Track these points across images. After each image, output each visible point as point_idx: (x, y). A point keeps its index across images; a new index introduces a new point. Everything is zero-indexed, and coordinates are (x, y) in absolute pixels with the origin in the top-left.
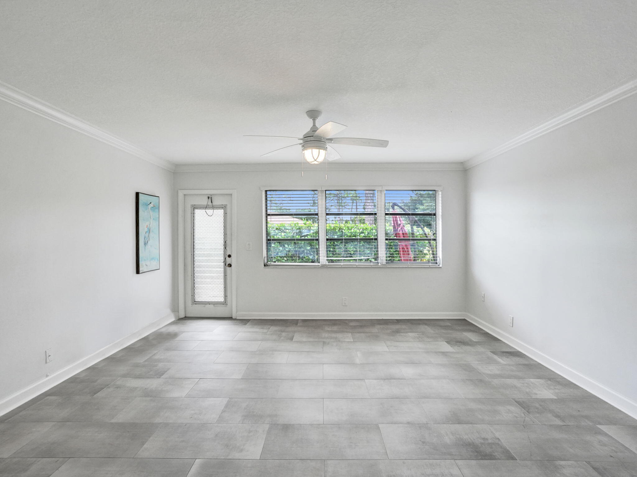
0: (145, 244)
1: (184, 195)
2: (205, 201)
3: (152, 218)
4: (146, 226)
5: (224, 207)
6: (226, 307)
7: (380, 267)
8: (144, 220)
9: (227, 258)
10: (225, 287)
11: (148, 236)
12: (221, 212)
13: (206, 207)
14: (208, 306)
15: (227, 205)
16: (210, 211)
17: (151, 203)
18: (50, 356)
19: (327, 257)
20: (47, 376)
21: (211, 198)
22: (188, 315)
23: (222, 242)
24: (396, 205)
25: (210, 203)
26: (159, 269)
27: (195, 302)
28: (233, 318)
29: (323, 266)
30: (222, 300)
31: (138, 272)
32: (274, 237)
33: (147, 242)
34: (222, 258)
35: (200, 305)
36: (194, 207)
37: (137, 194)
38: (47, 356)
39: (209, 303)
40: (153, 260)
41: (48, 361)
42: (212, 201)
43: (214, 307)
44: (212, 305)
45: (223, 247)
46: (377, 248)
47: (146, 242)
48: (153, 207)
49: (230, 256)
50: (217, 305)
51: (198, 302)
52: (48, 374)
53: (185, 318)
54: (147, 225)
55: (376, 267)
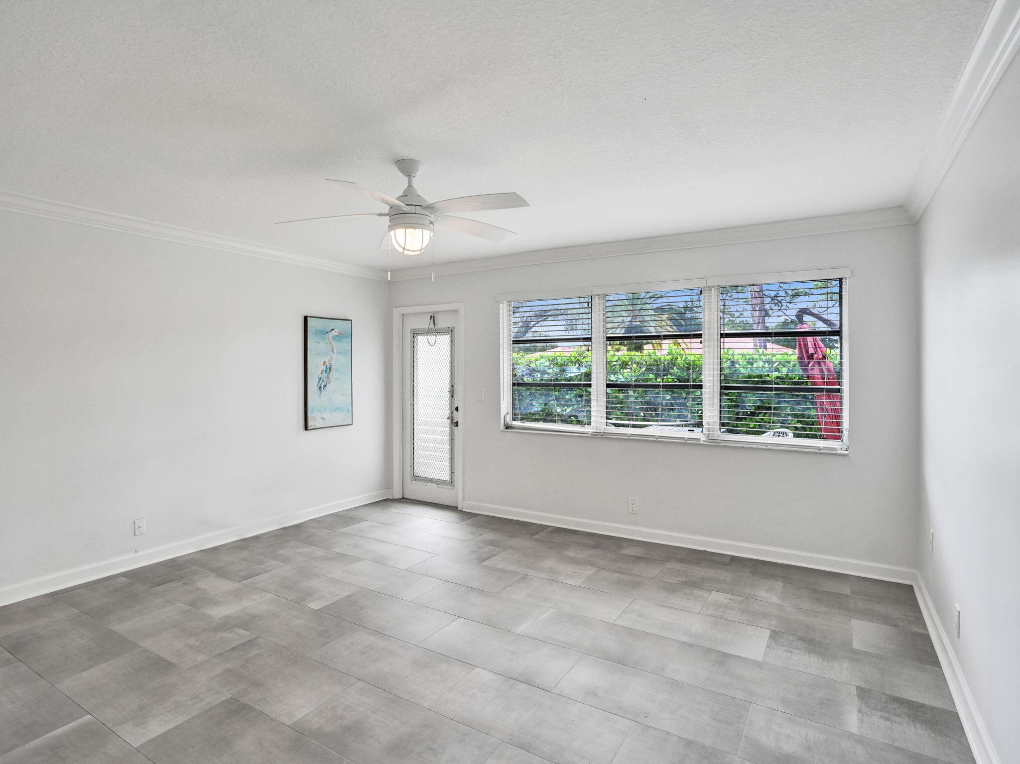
0: (320, 388)
1: (403, 315)
2: (426, 323)
3: (335, 351)
4: (322, 363)
5: (451, 331)
6: (453, 489)
7: (701, 444)
8: (318, 355)
9: (455, 412)
10: (452, 459)
11: (328, 377)
12: (446, 338)
13: (428, 332)
14: (430, 485)
15: (454, 327)
16: (432, 338)
17: (332, 330)
18: (140, 527)
19: (608, 418)
20: (136, 551)
21: (434, 317)
22: (406, 496)
23: (447, 387)
24: (807, 314)
25: (432, 326)
26: (352, 424)
27: (415, 478)
28: (460, 508)
29: (597, 436)
30: (446, 477)
31: (306, 428)
32: (522, 379)
33: (325, 386)
34: (447, 412)
35: (420, 483)
36: (415, 334)
37: (306, 318)
38: (136, 526)
39: (431, 481)
40: (339, 412)
41: (137, 533)
42: (434, 323)
43: (438, 487)
44: (436, 485)
45: (448, 395)
46: (698, 401)
47: (322, 386)
48: (338, 336)
49: (457, 409)
50: (441, 484)
51: (418, 478)
52: (139, 549)
53: (403, 500)
54: (325, 362)
55: (692, 444)
